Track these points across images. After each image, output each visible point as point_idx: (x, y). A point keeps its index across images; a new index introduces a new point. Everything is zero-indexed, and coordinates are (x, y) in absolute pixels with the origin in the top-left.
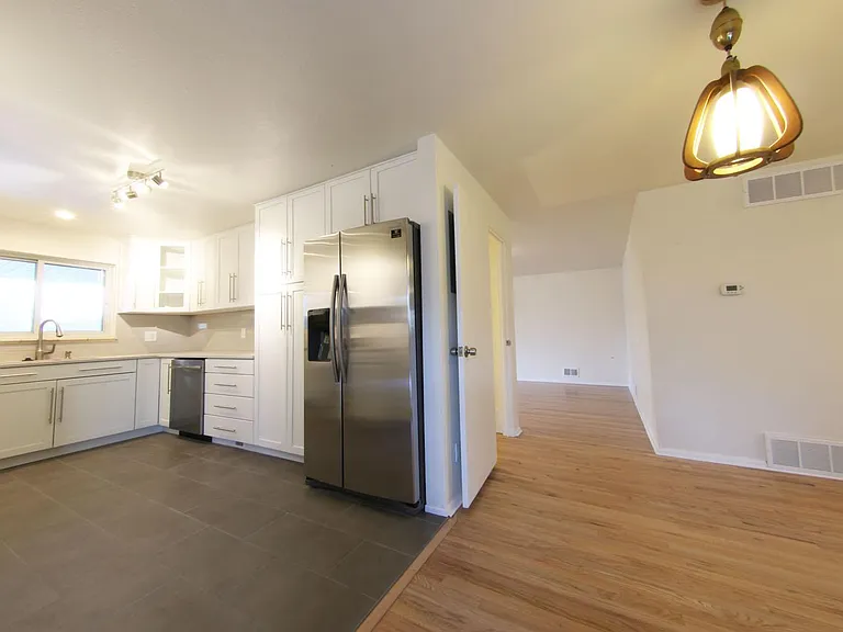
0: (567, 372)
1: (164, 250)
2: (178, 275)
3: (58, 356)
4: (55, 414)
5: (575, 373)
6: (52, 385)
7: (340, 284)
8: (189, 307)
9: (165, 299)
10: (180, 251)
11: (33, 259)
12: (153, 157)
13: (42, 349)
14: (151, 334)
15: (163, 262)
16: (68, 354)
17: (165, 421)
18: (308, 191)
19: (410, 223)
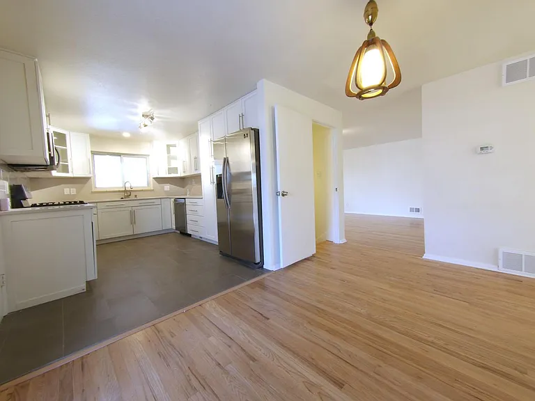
0: (412, 210)
1: (168, 146)
2: (175, 158)
3: (132, 197)
4: (133, 222)
5: (418, 210)
6: (130, 209)
7: (226, 161)
8: (180, 174)
9: (171, 170)
10: (175, 146)
11: (119, 155)
12: (149, 108)
13: (127, 194)
14: (167, 187)
15: (169, 152)
16: (136, 196)
17: (174, 227)
18: (218, 113)
19: (252, 129)
